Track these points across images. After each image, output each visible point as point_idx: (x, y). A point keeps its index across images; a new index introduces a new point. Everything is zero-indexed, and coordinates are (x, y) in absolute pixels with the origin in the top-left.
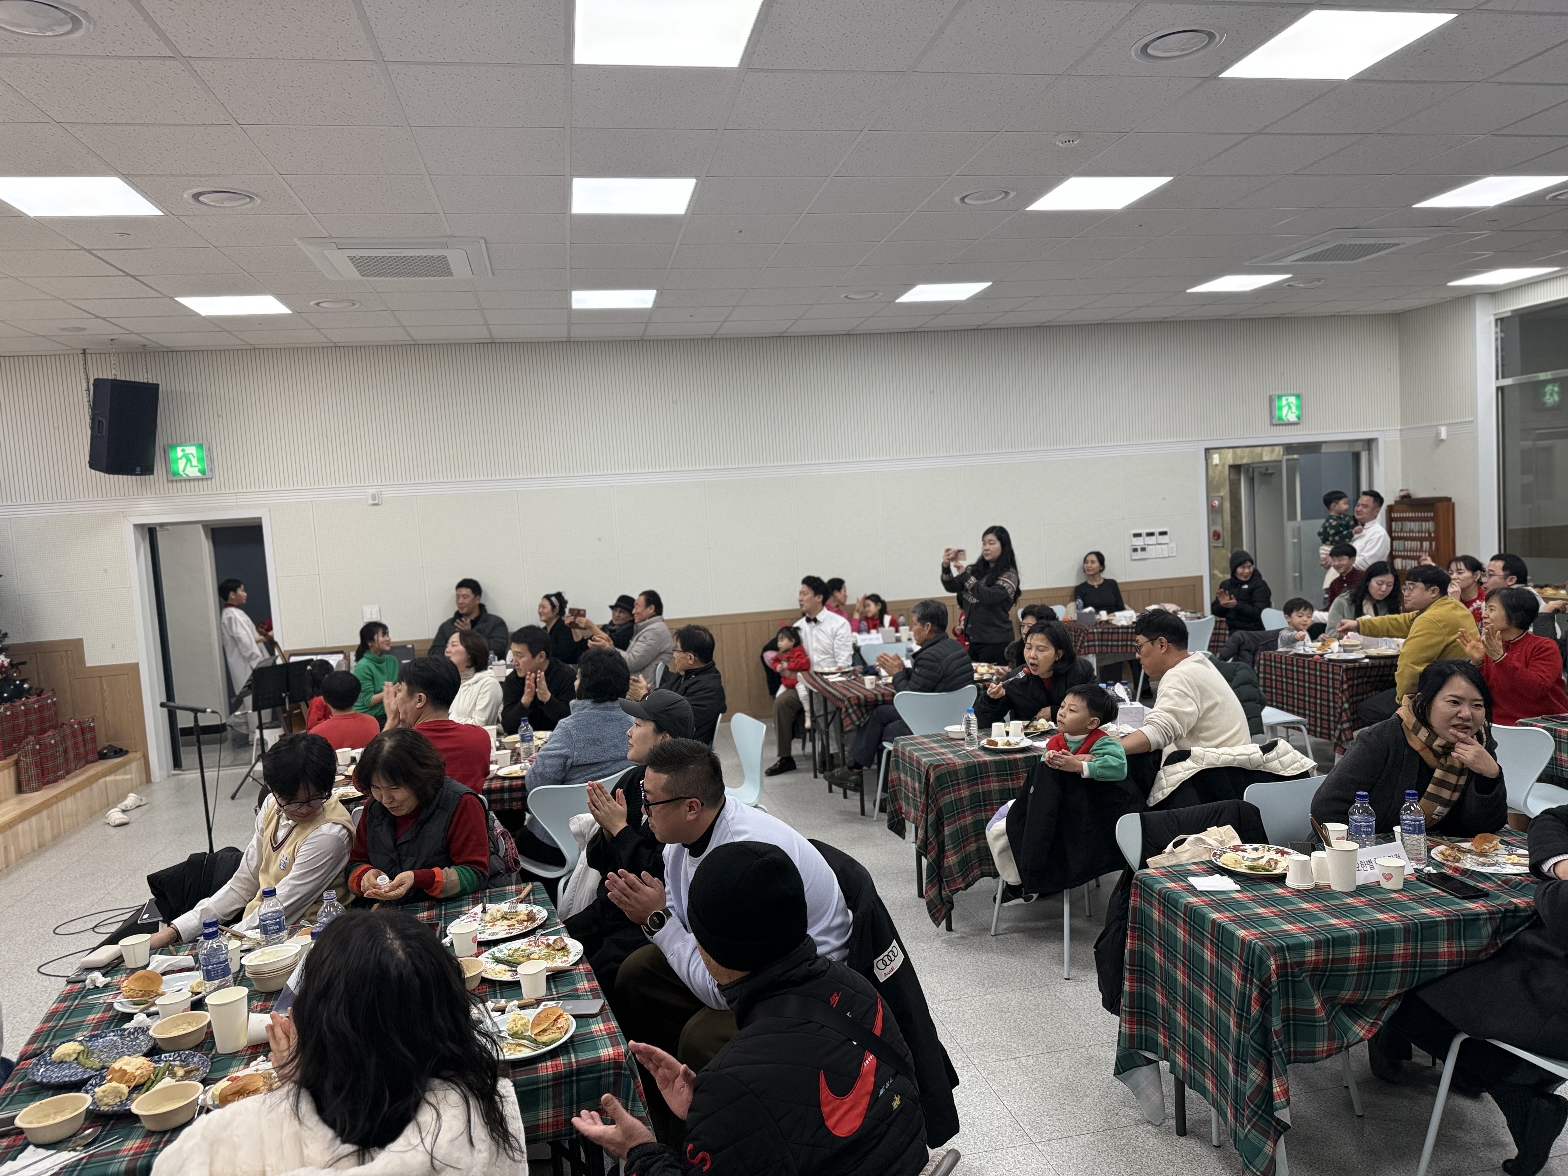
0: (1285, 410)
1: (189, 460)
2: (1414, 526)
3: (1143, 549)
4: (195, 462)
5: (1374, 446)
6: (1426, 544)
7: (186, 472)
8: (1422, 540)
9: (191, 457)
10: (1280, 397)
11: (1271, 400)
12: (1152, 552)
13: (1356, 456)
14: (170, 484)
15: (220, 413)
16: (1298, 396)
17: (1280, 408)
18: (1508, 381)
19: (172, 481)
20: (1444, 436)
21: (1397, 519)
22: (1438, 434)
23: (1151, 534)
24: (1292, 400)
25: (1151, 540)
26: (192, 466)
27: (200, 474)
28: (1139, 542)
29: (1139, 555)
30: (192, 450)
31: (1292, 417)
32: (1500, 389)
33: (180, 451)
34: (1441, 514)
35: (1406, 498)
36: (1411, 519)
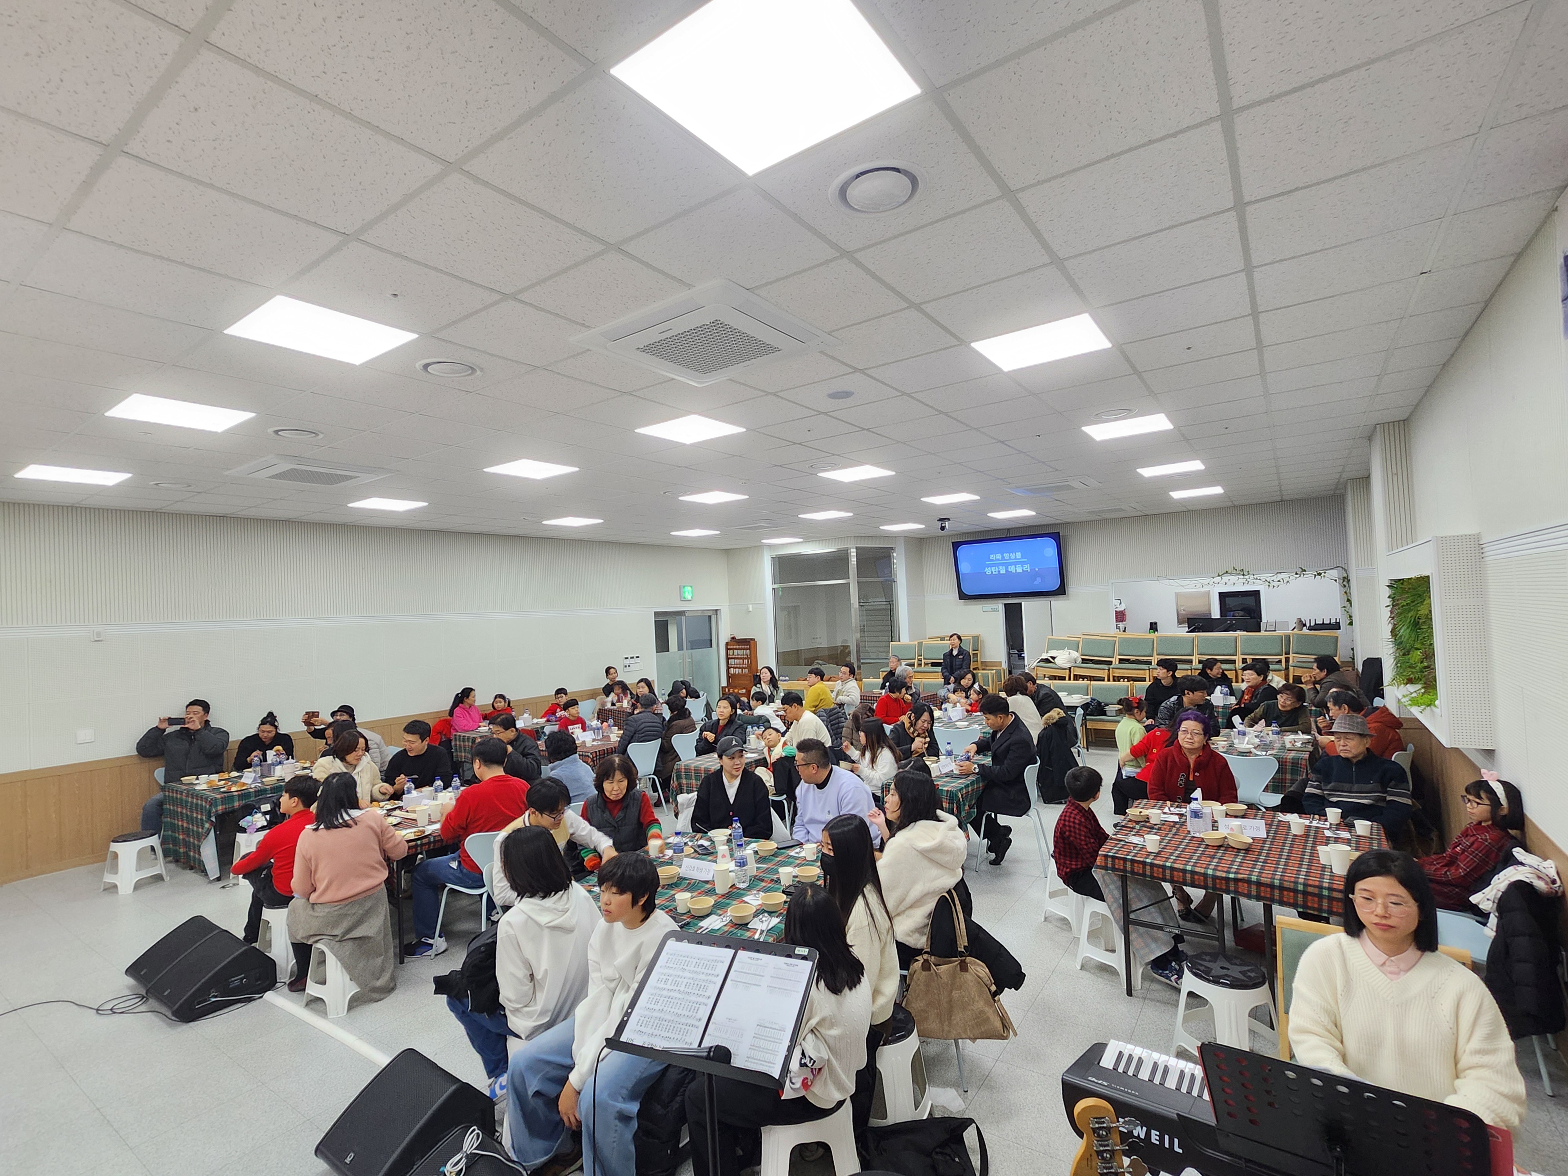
0: (687, 593)
2: (740, 652)
3: (629, 666)
5: (718, 612)
6: (746, 661)
8: (743, 659)
10: (684, 587)
11: (680, 588)
12: (633, 667)
13: (710, 617)
16: (691, 587)
17: (684, 592)
18: (776, 586)
20: (751, 610)
21: (730, 649)
22: (748, 608)
23: (632, 658)
24: (689, 588)
25: (633, 661)
28: (627, 662)
29: (628, 669)
31: (689, 598)
32: (774, 589)
34: (752, 646)
35: (733, 638)
36: (736, 649)
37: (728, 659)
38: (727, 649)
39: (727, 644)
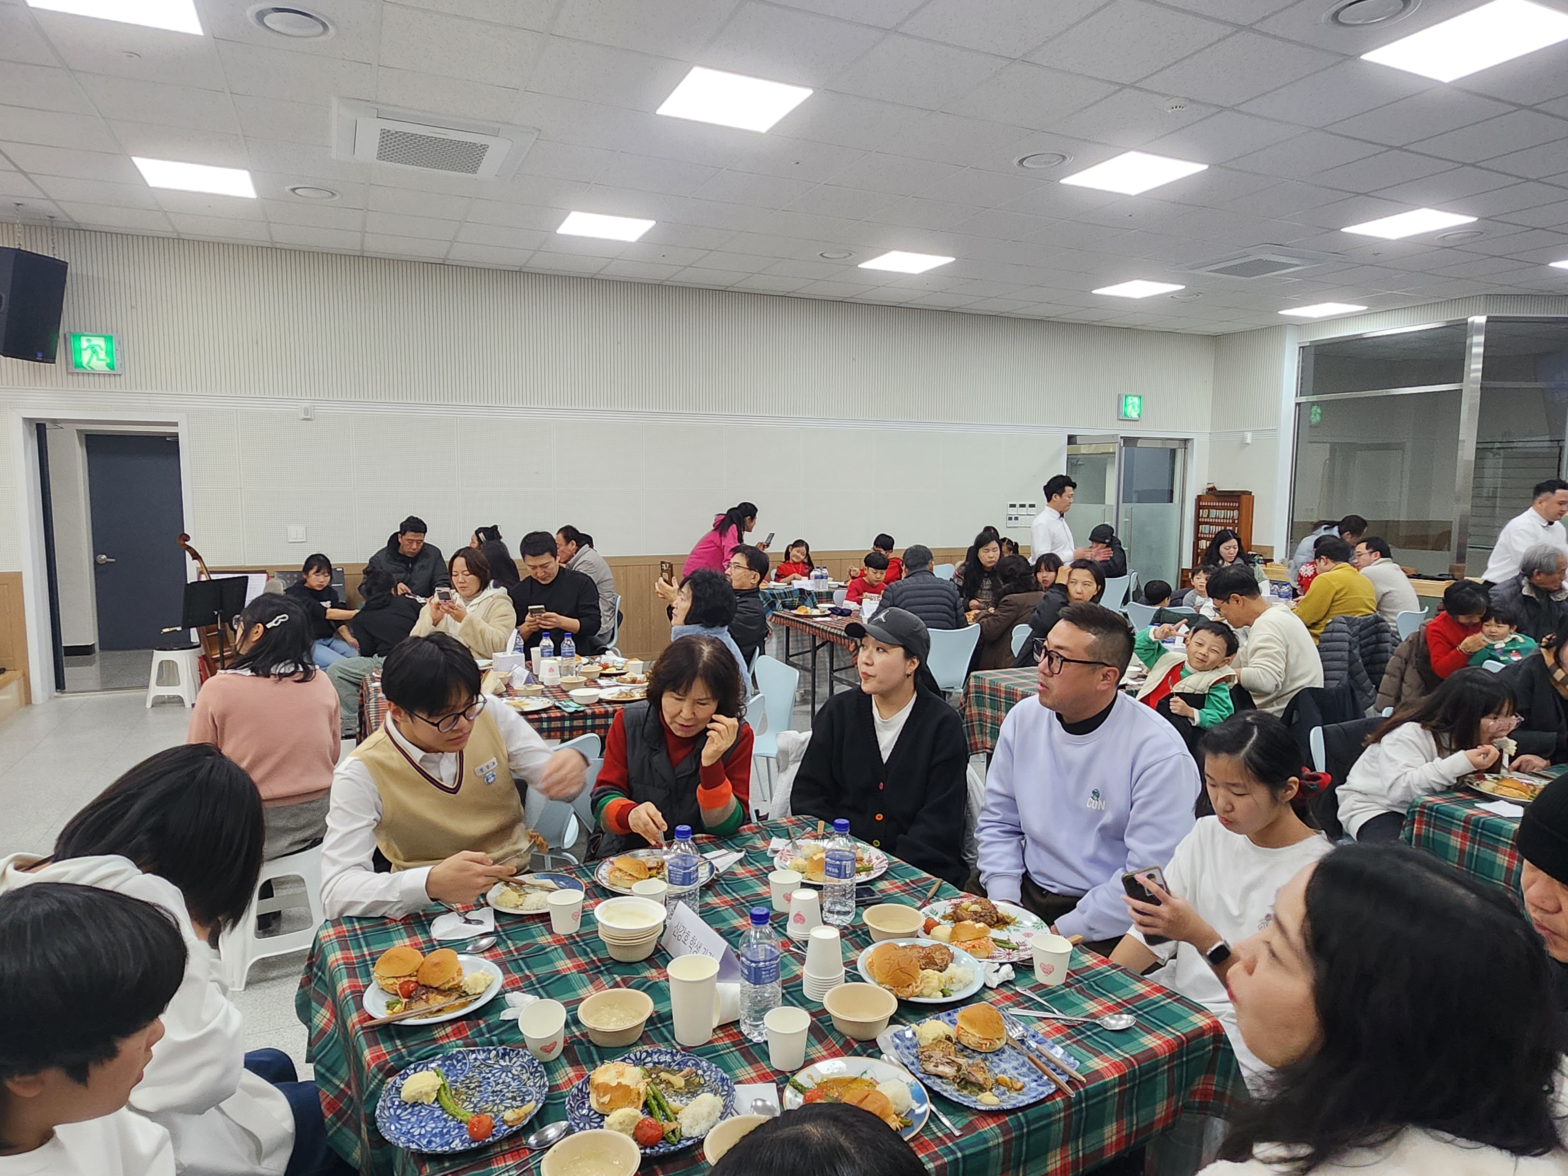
0: (1129, 408)
1: (95, 352)
2: (1221, 513)
3: (1016, 519)
4: (102, 355)
7: (91, 365)
9: (98, 349)
10: (1126, 397)
11: (1119, 399)
13: (1174, 452)
14: (70, 377)
15: (134, 304)
16: (1141, 397)
17: (1126, 407)
18: (1304, 398)
19: (72, 374)
20: (1249, 441)
22: (1244, 438)
23: (1024, 506)
24: (1136, 400)
25: (1024, 511)
26: (98, 359)
27: (108, 369)
28: (1013, 512)
29: (1013, 523)
30: (99, 342)
31: (1135, 416)
32: (1299, 402)
33: (84, 343)
34: (1244, 504)
35: (1212, 490)
36: (1213, 507)
37: (1198, 523)
38: (1199, 507)
39: (1199, 498)
